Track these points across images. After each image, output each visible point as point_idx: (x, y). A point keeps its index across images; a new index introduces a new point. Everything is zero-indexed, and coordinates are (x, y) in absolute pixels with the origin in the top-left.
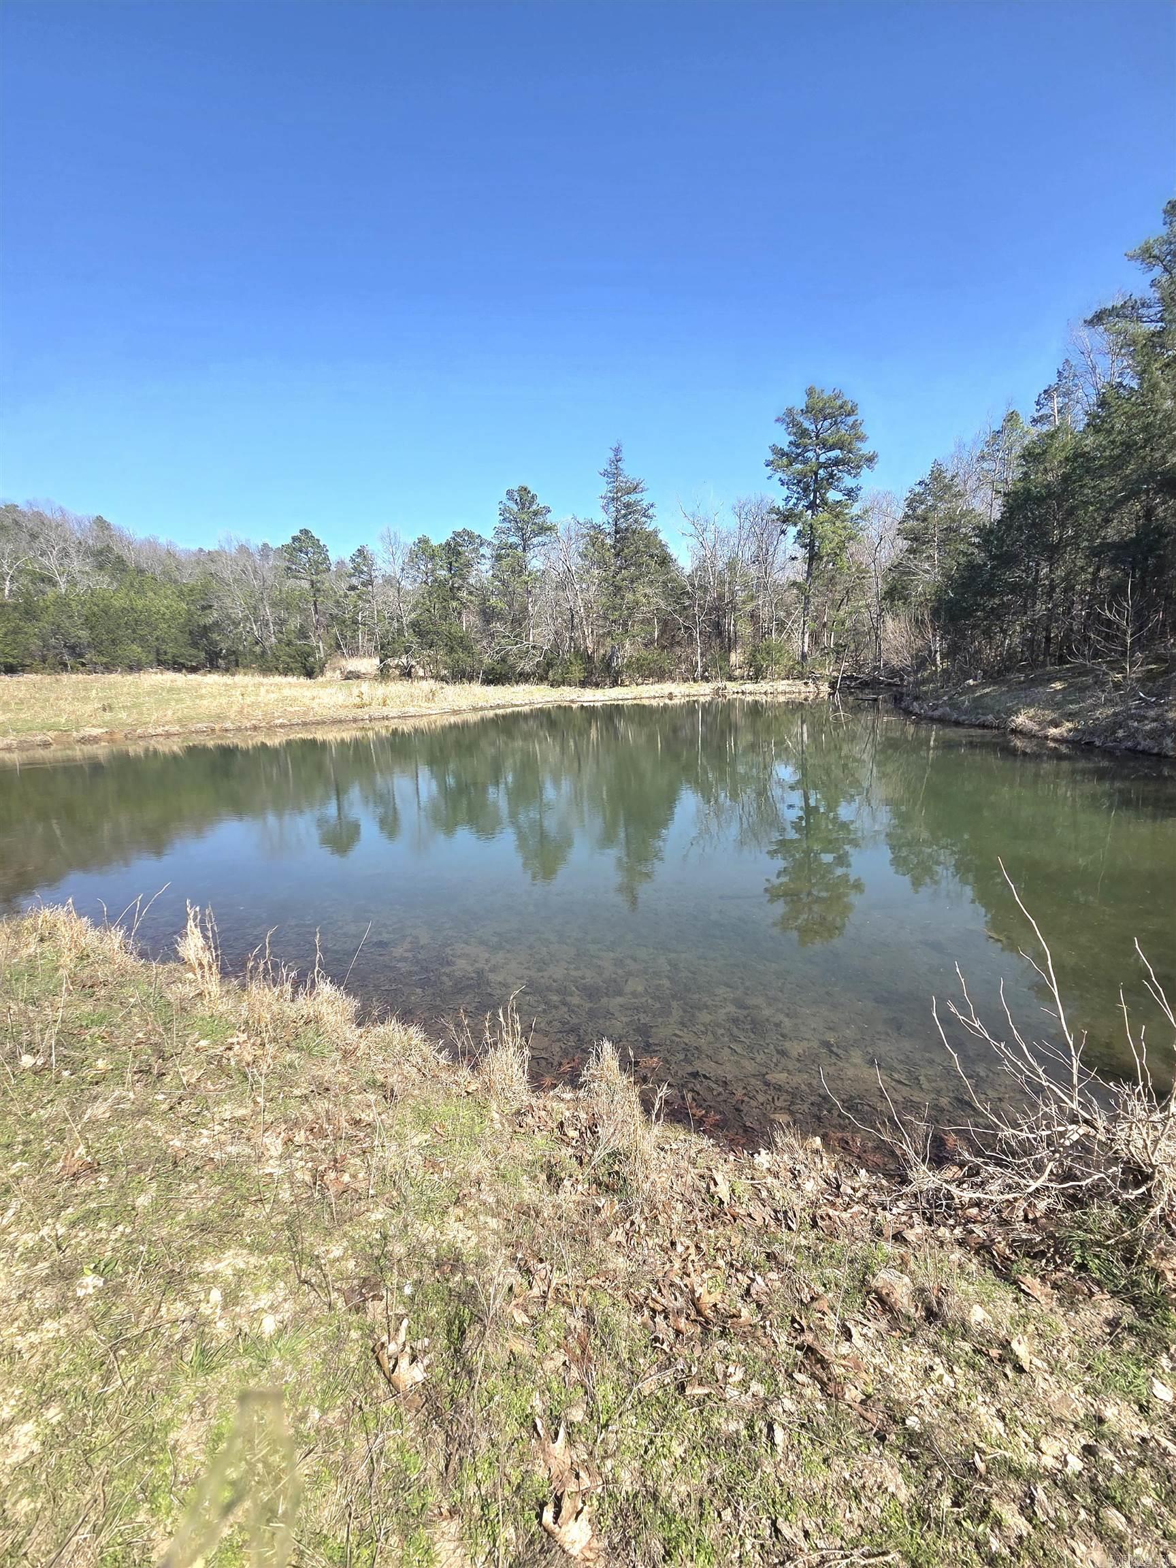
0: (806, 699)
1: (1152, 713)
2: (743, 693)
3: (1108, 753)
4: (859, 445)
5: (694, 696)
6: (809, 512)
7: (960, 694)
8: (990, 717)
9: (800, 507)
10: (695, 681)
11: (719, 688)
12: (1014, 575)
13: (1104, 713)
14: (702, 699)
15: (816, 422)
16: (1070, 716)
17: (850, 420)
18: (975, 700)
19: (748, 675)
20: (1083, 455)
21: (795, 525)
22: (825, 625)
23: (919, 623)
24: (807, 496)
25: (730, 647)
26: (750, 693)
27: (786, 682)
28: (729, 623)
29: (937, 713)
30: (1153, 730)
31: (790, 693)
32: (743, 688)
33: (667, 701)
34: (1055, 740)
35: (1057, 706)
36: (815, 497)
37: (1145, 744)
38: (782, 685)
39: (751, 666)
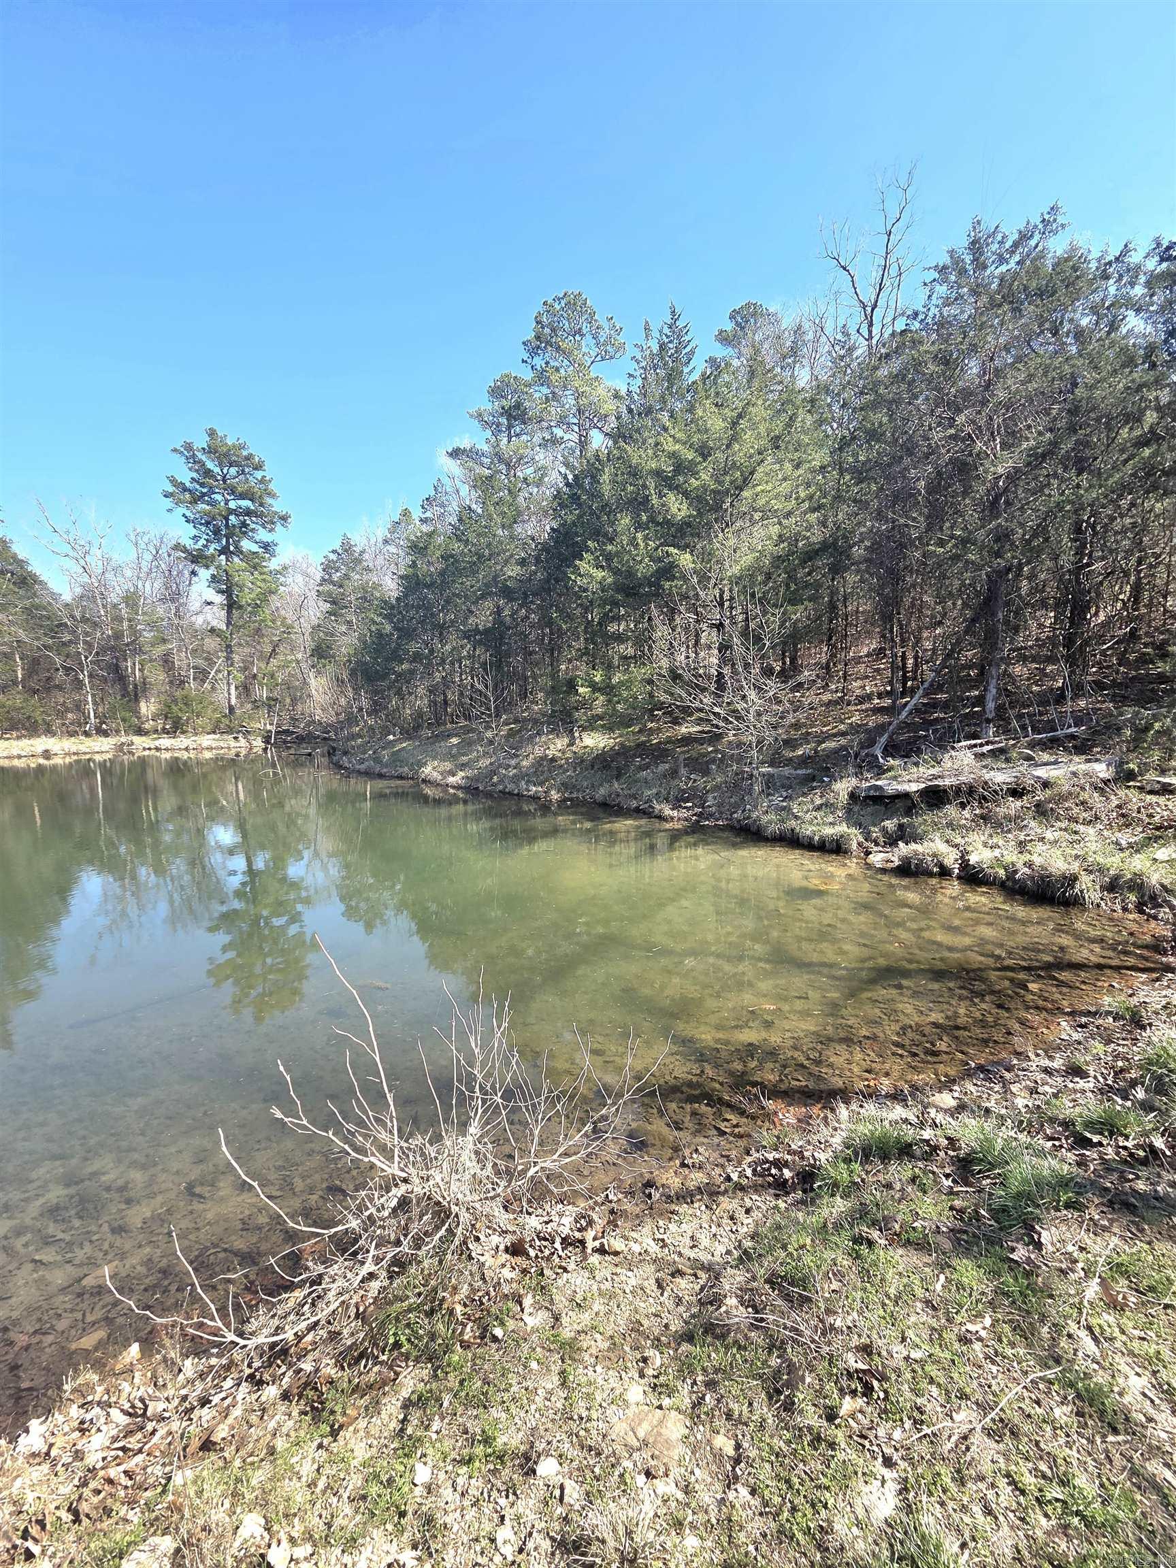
0: (237, 755)
1: (513, 762)
2: (157, 749)
3: (489, 795)
4: (269, 501)
5: (85, 753)
6: (223, 557)
7: (383, 748)
8: (406, 769)
9: (211, 550)
10: (87, 734)
11: (123, 744)
12: (414, 647)
13: (485, 762)
14: (98, 758)
15: (221, 465)
16: (463, 766)
17: (259, 474)
18: (394, 754)
19: (164, 729)
20: (452, 556)
21: (207, 567)
22: (255, 676)
23: (340, 682)
24: (219, 541)
25: (136, 695)
26: (167, 749)
27: (212, 736)
28: (133, 668)
29: (362, 767)
30: (515, 775)
31: (217, 748)
32: (157, 743)
33: (42, 761)
34: (453, 787)
35: (453, 757)
36: (228, 542)
37: (510, 787)
38: (207, 740)
39: (166, 717)
